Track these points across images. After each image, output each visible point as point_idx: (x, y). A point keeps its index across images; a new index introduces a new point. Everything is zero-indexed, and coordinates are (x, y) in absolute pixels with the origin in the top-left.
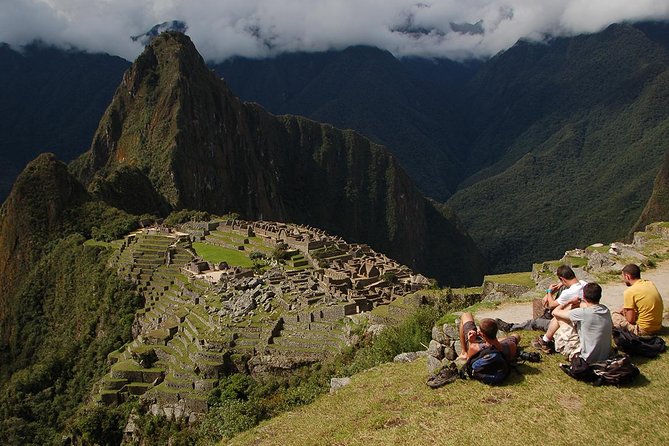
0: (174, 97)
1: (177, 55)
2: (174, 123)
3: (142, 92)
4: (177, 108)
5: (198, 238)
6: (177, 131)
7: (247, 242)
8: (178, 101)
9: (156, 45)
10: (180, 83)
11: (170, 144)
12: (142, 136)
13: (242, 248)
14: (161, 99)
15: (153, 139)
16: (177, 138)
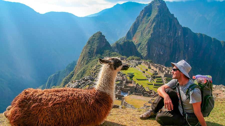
0: (154, 20)
1: (158, 7)
2: (152, 29)
3: (145, 19)
4: (154, 24)
5: (133, 66)
6: (152, 32)
7: (147, 70)
8: (155, 22)
9: (153, 3)
10: (157, 16)
11: (149, 36)
12: (142, 33)
13: (144, 72)
14: (150, 21)
15: (144, 34)
16: (152, 35)
